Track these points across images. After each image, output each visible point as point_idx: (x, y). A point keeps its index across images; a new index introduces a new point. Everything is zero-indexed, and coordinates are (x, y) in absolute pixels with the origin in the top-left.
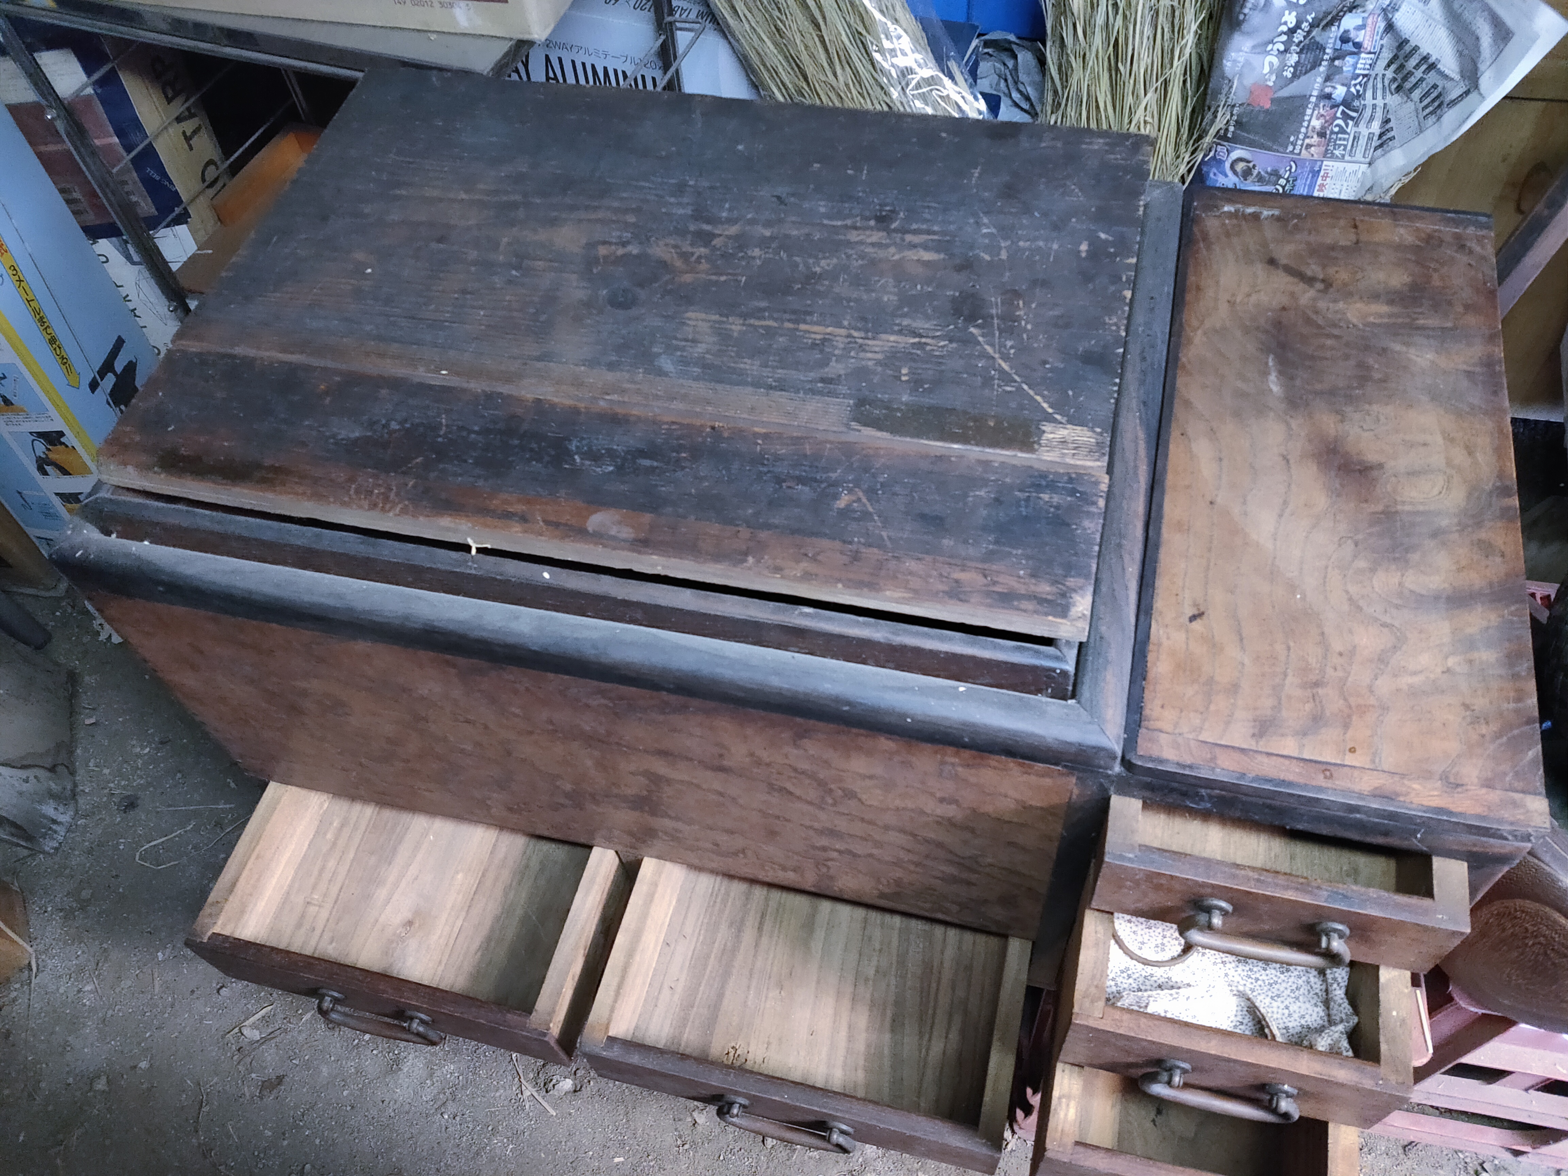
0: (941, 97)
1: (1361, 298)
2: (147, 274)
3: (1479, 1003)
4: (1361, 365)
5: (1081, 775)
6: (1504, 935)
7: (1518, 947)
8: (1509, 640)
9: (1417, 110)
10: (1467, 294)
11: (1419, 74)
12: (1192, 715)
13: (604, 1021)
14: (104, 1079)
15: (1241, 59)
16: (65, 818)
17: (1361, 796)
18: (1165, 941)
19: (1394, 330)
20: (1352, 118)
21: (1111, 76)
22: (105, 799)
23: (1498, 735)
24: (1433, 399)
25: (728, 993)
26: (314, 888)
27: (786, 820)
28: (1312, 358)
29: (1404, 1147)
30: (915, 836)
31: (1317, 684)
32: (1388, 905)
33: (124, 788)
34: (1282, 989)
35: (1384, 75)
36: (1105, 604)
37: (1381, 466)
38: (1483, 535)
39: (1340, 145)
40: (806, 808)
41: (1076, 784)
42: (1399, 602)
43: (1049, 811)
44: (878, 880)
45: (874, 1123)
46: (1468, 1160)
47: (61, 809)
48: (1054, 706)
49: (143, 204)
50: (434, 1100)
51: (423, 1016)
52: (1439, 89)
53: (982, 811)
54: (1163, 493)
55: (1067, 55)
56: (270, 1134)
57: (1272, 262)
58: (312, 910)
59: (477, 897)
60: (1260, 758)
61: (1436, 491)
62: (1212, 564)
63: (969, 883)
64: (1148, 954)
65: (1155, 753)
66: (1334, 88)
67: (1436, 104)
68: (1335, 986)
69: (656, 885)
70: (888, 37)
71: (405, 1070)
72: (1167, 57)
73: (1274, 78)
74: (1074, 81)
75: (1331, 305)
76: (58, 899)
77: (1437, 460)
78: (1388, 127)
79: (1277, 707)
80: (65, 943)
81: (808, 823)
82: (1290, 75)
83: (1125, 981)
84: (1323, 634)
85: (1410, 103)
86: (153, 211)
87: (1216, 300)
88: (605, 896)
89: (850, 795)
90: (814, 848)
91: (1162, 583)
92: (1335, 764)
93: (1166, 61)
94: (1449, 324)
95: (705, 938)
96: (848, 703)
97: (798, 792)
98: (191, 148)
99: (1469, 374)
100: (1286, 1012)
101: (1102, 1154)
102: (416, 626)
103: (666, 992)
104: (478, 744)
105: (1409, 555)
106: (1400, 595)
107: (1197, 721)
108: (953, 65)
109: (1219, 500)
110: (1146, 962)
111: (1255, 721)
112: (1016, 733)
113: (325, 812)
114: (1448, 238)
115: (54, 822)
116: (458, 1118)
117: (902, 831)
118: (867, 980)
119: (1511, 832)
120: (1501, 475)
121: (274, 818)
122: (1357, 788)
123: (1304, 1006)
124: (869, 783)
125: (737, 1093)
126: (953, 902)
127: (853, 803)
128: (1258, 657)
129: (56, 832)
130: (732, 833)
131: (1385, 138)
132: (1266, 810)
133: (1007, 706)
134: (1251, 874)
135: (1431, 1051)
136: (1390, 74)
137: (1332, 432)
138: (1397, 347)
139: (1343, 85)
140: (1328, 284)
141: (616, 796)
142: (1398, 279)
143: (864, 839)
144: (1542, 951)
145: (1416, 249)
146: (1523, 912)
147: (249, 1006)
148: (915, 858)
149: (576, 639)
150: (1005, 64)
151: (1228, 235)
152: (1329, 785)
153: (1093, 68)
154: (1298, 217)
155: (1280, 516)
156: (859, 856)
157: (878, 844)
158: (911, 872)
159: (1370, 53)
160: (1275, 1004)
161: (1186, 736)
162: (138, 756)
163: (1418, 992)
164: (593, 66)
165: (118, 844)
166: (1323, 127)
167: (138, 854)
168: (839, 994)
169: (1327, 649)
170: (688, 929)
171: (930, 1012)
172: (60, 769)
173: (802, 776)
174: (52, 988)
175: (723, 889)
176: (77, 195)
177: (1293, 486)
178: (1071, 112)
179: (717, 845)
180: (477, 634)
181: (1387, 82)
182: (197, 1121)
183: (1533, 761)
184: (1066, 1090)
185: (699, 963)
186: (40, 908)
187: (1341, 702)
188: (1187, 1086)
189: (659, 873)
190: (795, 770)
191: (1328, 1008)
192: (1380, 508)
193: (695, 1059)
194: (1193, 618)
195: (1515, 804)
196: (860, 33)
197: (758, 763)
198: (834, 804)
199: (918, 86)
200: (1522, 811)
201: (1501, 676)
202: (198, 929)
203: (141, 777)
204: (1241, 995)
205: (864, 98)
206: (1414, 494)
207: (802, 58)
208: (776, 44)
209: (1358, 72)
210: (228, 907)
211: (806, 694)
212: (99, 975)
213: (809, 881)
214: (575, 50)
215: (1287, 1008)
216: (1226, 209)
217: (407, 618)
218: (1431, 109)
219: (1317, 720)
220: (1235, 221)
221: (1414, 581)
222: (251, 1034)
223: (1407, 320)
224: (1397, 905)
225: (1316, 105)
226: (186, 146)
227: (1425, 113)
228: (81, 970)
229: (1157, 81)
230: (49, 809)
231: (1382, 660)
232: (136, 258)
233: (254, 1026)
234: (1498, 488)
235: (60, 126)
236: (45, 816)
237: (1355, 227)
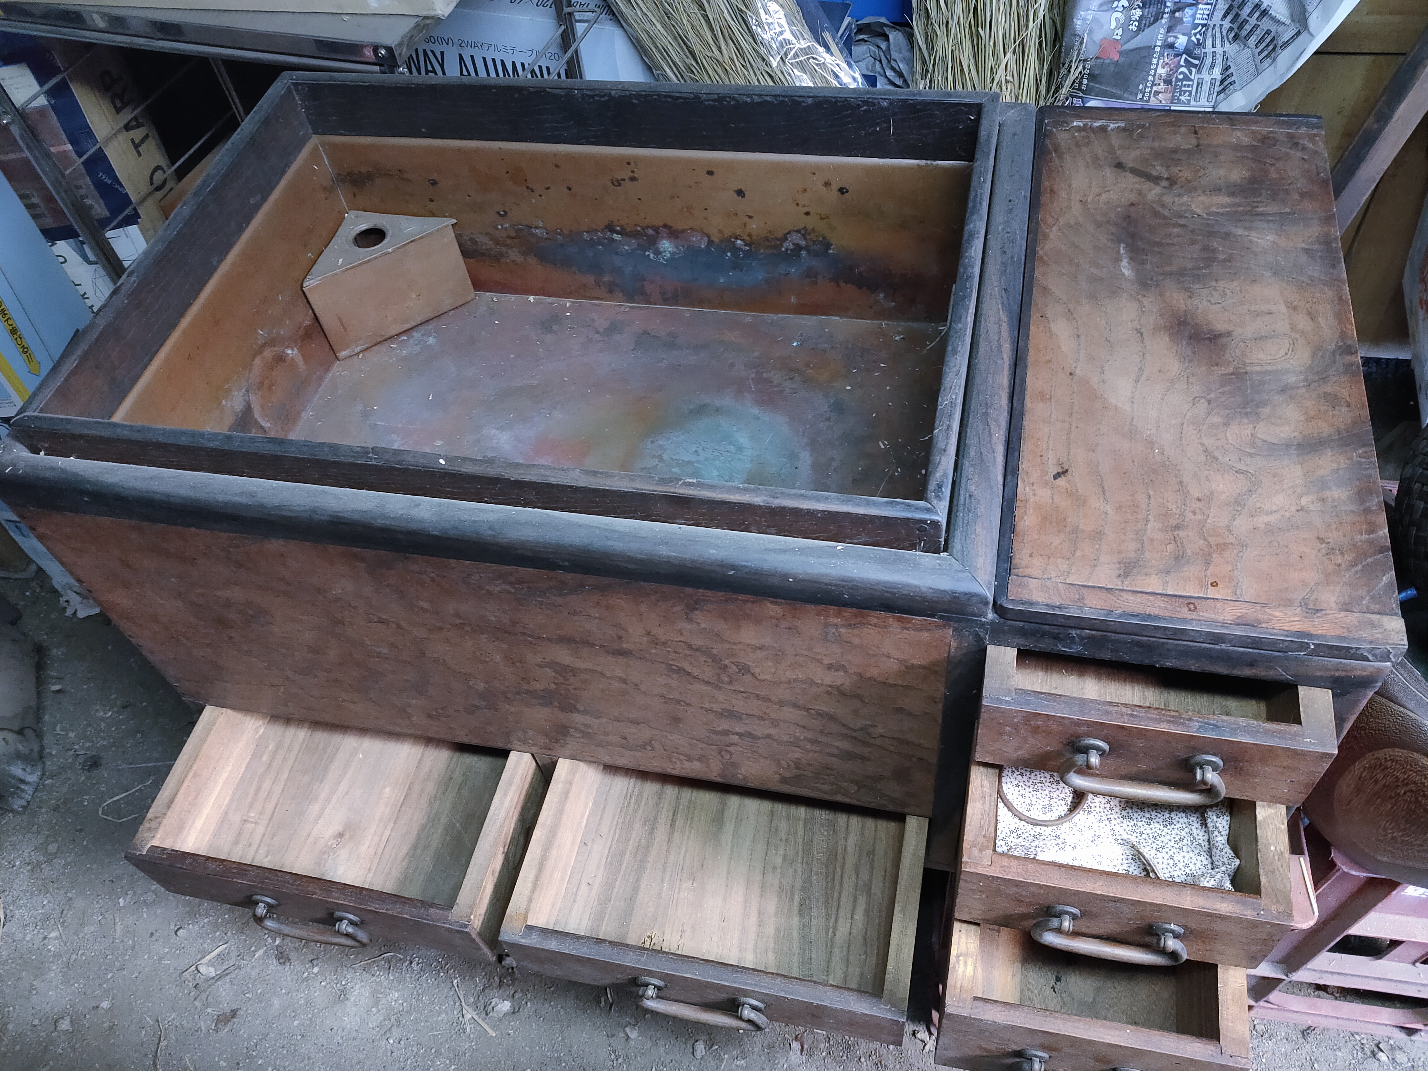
0: (817, 65)
1: (1204, 192)
2: (103, 272)
3: (1360, 865)
4: (1206, 248)
5: (956, 625)
6: (1376, 788)
7: (1391, 798)
8: (1359, 479)
9: (1253, 55)
10: (1302, 184)
11: (1253, 21)
12: (1059, 561)
13: (522, 911)
14: (67, 1020)
15: (1090, 17)
16: (32, 778)
17: (1224, 624)
18: (1052, 802)
19: (1236, 217)
20: (1195, 66)
21: (973, 41)
22: (70, 760)
23: (1353, 564)
24: (1275, 274)
25: (643, 886)
26: (251, 806)
27: (688, 705)
28: (1160, 244)
29: (1303, 1033)
30: (808, 710)
31: (1177, 527)
32: (1258, 732)
33: (88, 749)
34: (1166, 841)
35: (1221, 25)
36: (973, 466)
37: (1229, 334)
38: (1328, 388)
39: (1185, 91)
40: (703, 687)
41: (953, 636)
42: (1252, 451)
43: (930, 669)
44: (779, 765)
45: (783, 994)
46: (1364, 1041)
47: (29, 769)
48: (928, 559)
49: (96, 206)
50: (379, 1026)
51: (351, 917)
52: (1272, 34)
53: (868, 675)
54: (1026, 367)
55: (932, 23)
56: (225, 1064)
57: (1119, 166)
58: (249, 826)
59: (403, 808)
60: (1126, 596)
61: (1282, 352)
62: (1073, 428)
63: (863, 759)
64: (1036, 814)
65: (1026, 597)
66: (1176, 37)
67: (1271, 47)
68: (1216, 833)
69: (571, 783)
70: (767, 12)
71: (352, 999)
72: (1023, 20)
73: (1120, 32)
74: (939, 47)
75: (1176, 199)
76: (26, 854)
77: (1282, 326)
78: (1228, 73)
79: (1140, 550)
80: (32, 894)
81: (707, 705)
82: (1135, 29)
83: (1013, 840)
84: (1181, 482)
85: (1247, 50)
86: (106, 213)
87: (1069, 200)
88: (522, 797)
89: (744, 670)
90: (715, 732)
91: (1026, 447)
92: (1198, 598)
93: (1022, 24)
94: (1288, 210)
95: (620, 836)
96: (733, 567)
97: (696, 672)
98: (140, 155)
99: (1307, 251)
100: (1171, 862)
101: (1000, 1008)
102: (324, 518)
103: (584, 887)
104: (392, 645)
105: (1260, 410)
106: (1253, 445)
107: (1064, 567)
108: (827, 36)
109: (1078, 372)
110: (1035, 823)
111: (1119, 563)
112: (893, 586)
113: (260, 737)
114: (1282, 138)
115: (22, 781)
116: (402, 1042)
117: (796, 706)
118: (775, 868)
119: (1370, 651)
120: (1343, 335)
121: (209, 739)
122: (1220, 618)
123: (1187, 856)
124: (760, 654)
125: (651, 974)
126: (851, 782)
127: (748, 678)
128: (1120, 507)
129: (23, 791)
130: (638, 724)
131: (1226, 83)
132: (1136, 649)
133: (883, 561)
134: (1124, 710)
135: (1317, 914)
136: (1227, 24)
137: (1183, 307)
138: (1240, 232)
139: (1183, 34)
140: (1172, 182)
141: (528, 692)
142: (1237, 175)
143: (761, 718)
144: (1413, 799)
145: (1253, 149)
146: (1392, 761)
147: (205, 945)
148: (810, 735)
149: (475, 522)
150: (878, 47)
151: (1078, 145)
152: (1194, 617)
153: (956, 35)
154: (1143, 127)
155: (1137, 382)
156: (759, 738)
157: (775, 723)
158: (808, 751)
159: (1208, 4)
160: (1159, 855)
161: (1053, 580)
162: (102, 719)
163: (1302, 859)
164: (502, 61)
165: (83, 801)
166: (1169, 75)
167: (100, 809)
168: (749, 882)
169: (1186, 494)
170: (604, 829)
171: (836, 895)
172: (27, 732)
173: (697, 653)
174: (19, 936)
175: (636, 790)
176: (35, 200)
177: (1147, 356)
178: (938, 77)
179: (625, 738)
180: (380, 522)
181: (1224, 33)
182: (156, 1056)
183: (1389, 585)
184: (963, 948)
185: (614, 861)
186: (9, 863)
187: (1202, 542)
188: (1076, 934)
189: (573, 772)
190: (690, 647)
191: (1211, 857)
192: (1231, 370)
193: (610, 942)
194: (1057, 476)
195: (1373, 625)
196: (741, 10)
197: (655, 642)
198: (730, 683)
199: (796, 55)
200: (1380, 630)
201: (1352, 511)
202: (138, 842)
203: (104, 739)
204: (1125, 843)
205: (747, 70)
206: (1261, 356)
207: (690, 37)
208: (664, 25)
209: (1197, 21)
210: (165, 821)
211: (693, 561)
212: (63, 922)
213: (713, 772)
214: (485, 47)
215: (1172, 858)
216: (1075, 124)
217: (314, 511)
218: (1266, 52)
219: (1179, 558)
220: (1083, 134)
221: (1264, 431)
222: (208, 971)
223: (1248, 208)
224: (1267, 732)
225: (1161, 55)
226: (136, 153)
227: (1261, 57)
228: (46, 918)
229: (1015, 42)
230: (17, 770)
231: (1238, 503)
232: (92, 257)
233: (210, 964)
234: (1340, 347)
235: (15, 130)
236: (14, 777)
237: (1196, 132)
